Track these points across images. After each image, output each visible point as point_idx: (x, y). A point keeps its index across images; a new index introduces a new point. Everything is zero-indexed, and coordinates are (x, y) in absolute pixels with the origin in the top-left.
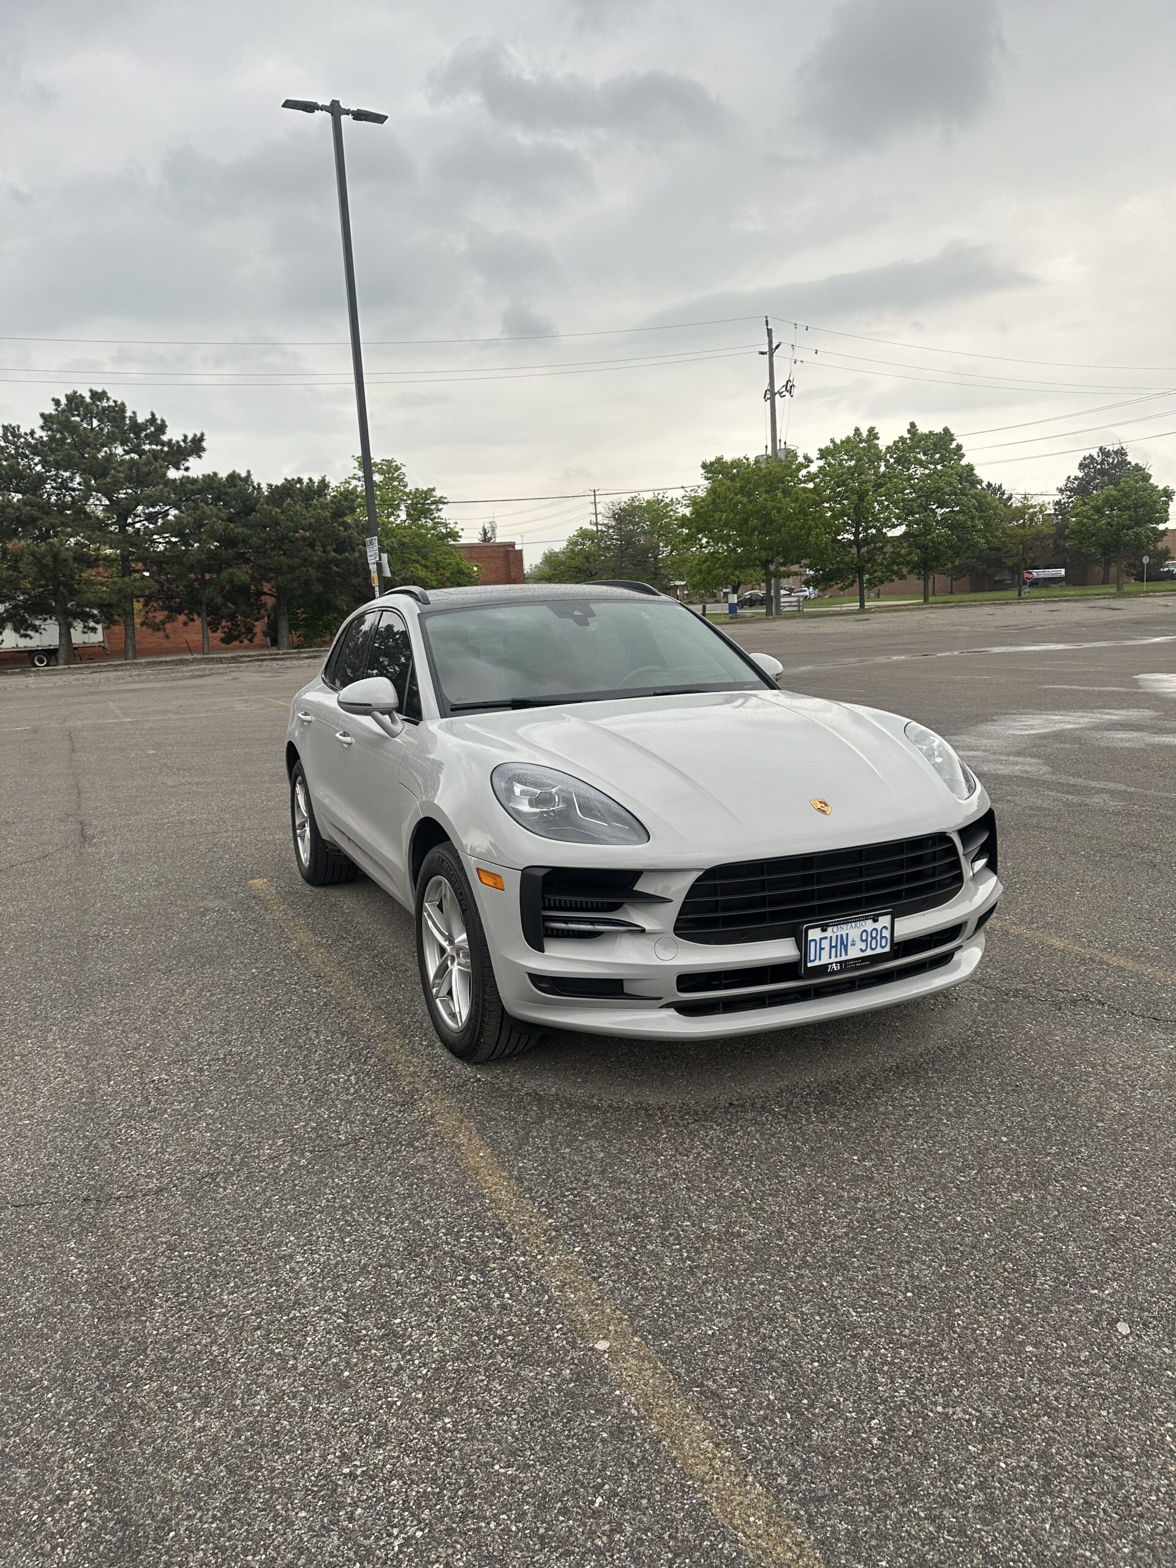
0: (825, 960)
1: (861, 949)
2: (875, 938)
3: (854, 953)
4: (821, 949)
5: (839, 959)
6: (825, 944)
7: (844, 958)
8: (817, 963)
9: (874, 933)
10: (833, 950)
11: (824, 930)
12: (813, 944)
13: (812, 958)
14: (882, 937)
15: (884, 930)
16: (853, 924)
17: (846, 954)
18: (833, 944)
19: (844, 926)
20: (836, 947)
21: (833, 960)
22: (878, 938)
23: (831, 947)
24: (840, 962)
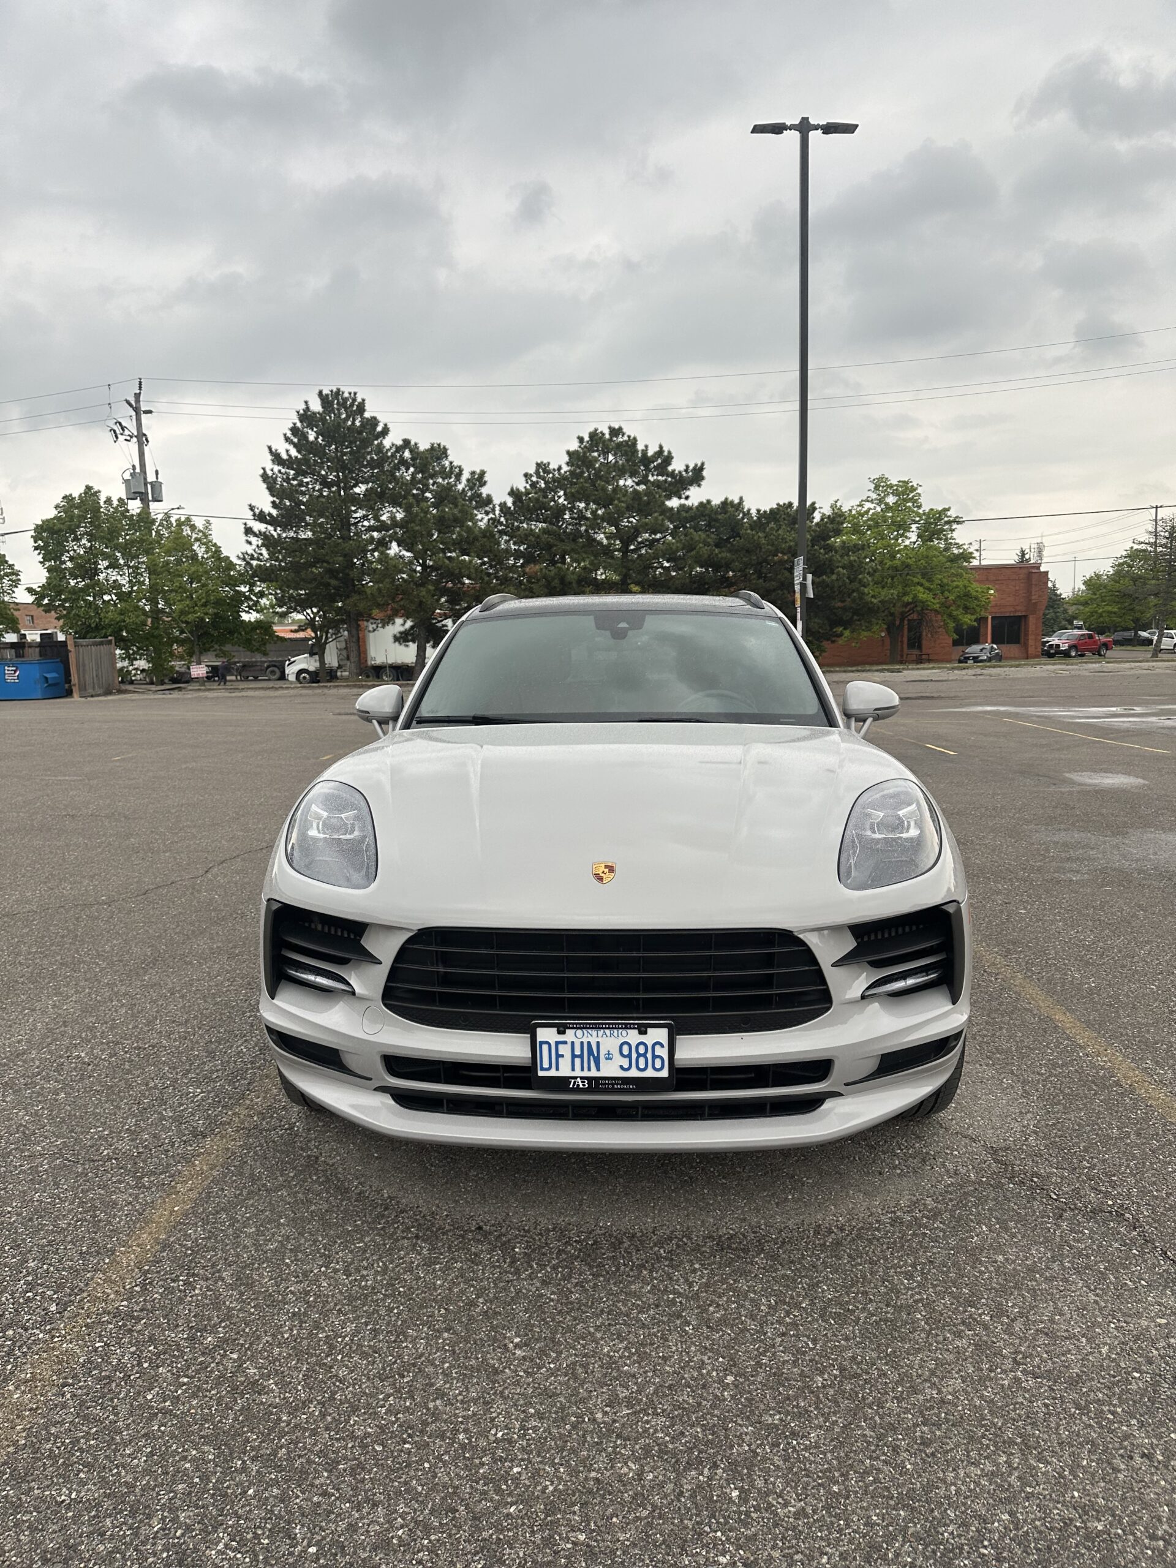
0: (565, 1071)
1: (621, 1067)
2: (644, 1055)
3: (610, 1069)
4: (558, 1056)
5: (586, 1074)
6: (565, 1050)
7: (594, 1073)
8: (552, 1073)
9: (642, 1050)
10: (578, 1061)
11: (561, 1032)
12: (545, 1047)
13: (546, 1065)
14: (654, 1057)
15: (657, 1047)
16: (607, 1031)
17: (598, 1069)
18: (577, 1052)
19: (594, 1032)
20: (581, 1056)
21: (578, 1073)
22: (649, 1056)
23: (574, 1056)
24: (589, 1079)
